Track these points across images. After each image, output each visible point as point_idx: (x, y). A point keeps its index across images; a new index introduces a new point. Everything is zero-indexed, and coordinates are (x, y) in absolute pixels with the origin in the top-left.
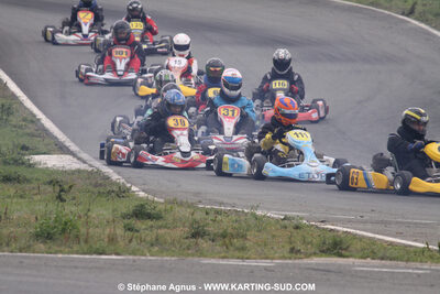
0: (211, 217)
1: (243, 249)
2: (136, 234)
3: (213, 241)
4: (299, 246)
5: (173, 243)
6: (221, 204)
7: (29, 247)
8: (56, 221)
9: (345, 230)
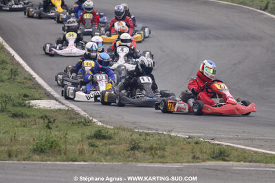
0: (143, 137)
1: (163, 157)
2: (96, 149)
3: (144, 152)
4: (198, 154)
5: (119, 154)
6: (149, 129)
7: (30, 157)
8: (46, 141)
9: (227, 144)
